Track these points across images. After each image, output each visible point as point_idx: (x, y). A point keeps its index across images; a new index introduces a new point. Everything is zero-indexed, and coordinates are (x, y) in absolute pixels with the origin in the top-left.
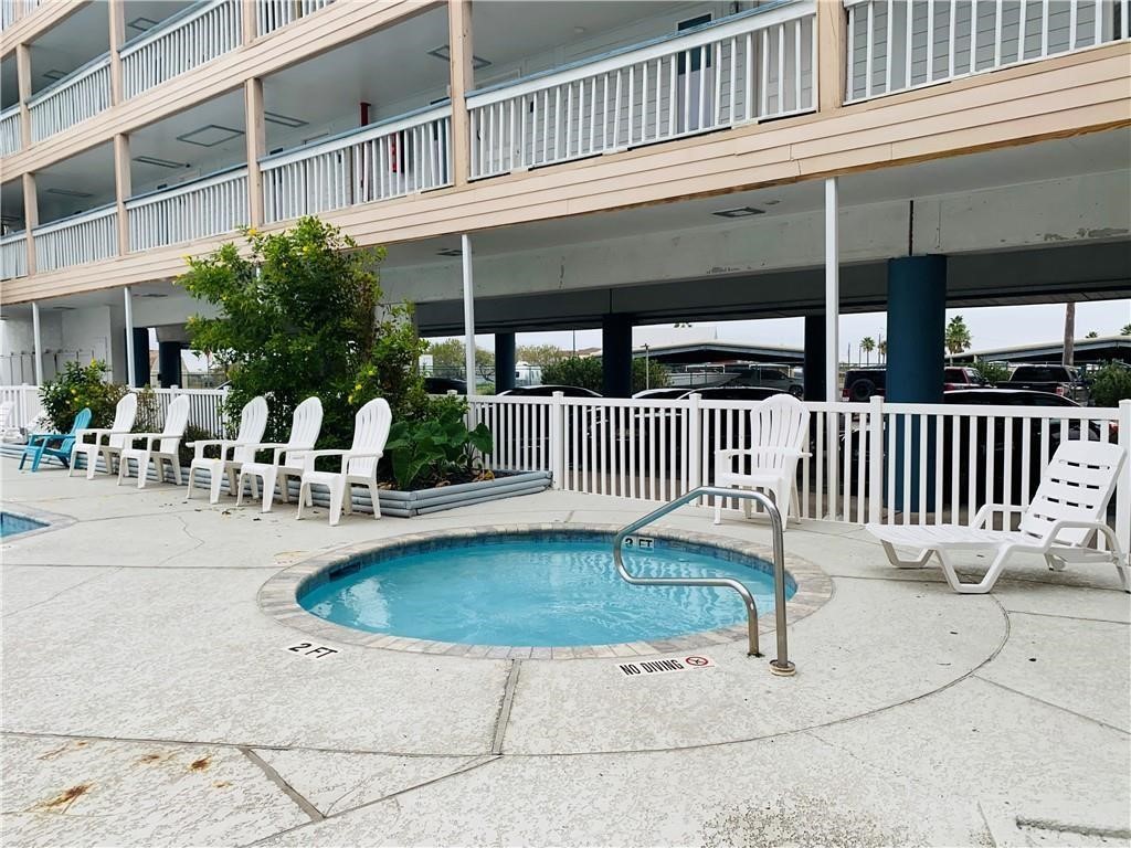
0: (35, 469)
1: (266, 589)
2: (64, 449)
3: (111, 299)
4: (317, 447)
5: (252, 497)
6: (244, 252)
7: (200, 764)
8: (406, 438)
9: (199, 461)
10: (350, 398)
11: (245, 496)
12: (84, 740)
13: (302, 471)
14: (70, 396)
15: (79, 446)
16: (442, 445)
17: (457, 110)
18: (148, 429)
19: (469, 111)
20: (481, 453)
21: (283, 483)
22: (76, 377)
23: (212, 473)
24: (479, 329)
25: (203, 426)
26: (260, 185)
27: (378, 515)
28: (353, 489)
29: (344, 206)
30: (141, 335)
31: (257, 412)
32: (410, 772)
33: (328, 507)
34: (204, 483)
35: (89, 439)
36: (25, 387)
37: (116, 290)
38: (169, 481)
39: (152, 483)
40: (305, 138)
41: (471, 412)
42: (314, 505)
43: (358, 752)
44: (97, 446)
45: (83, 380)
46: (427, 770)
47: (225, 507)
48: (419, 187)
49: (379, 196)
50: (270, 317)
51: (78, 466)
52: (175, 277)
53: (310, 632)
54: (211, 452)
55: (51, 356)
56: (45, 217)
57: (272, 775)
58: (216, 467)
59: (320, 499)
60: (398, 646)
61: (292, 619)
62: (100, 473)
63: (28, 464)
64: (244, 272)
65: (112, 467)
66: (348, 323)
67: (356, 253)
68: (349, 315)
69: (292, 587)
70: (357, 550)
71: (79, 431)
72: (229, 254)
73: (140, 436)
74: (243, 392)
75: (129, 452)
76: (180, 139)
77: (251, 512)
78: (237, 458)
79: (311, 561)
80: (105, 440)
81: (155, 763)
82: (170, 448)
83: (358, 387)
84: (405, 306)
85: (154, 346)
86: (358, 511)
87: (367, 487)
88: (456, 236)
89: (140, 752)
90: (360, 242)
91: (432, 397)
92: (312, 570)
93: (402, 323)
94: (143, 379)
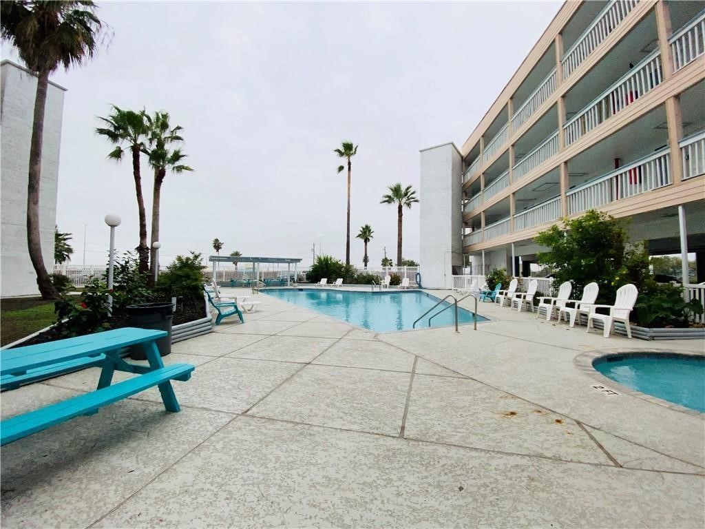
0: (484, 301)
1: (578, 358)
2: (492, 296)
3: (507, 248)
4: (596, 303)
5: (565, 320)
6: (561, 227)
7: (558, 421)
8: (645, 303)
9: (542, 304)
10: (613, 283)
11: (561, 319)
12: (513, 396)
13: (589, 313)
14: (494, 279)
15: (498, 295)
16: (668, 308)
17: (674, 149)
18: (520, 291)
19: (681, 148)
20: (692, 313)
21: (579, 316)
22: (496, 273)
23: (547, 309)
24: (690, 250)
25: (542, 291)
26: (566, 201)
27: (630, 336)
28: (616, 323)
29: (608, 203)
30: (517, 259)
31: (566, 288)
32: (668, 464)
33: (603, 330)
34: (543, 312)
35: (501, 293)
36: (480, 276)
37: (509, 244)
38: (529, 310)
39: (523, 310)
40: (586, 179)
41: (686, 292)
42: (595, 327)
43: (636, 444)
44: (522, 299)
45: (498, 274)
46: (679, 467)
47: (553, 323)
48: (651, 188)
49: (627, 196)
50: (572, 251)
51: (497, 302)
52: (532, 238)
53: (603, 383)
54: (547, 301)
55: (487, 266)
56: (487, 224)
57: (592, 438)
58: (549, 307)
59: (598, 326)
60: (652, 401)
61: (593, 374)
62: (504, 305)
63: (482, 300)
64: (560, 234)
65: (509, 303)
66: (611, 251)
67: (614, 222)
68: (612, 248)
69: (590, 361)
70: (621, 351)
71: (498, 290)
72: (555, 229)
73: (519, 294)
74: (560, 278)
75: (515, 299)
76: (533, 190)
77: (564, 326)
78: (557, 305)
79: (598, 352)
80: (506, 294)
81: (540, 414)
82: (530, 298)
83: (618, 278)
84: (642, 242)
85: (521, 262)
86: (618, 332)
87: (623, 323)
88: (676, 207)
89: (534, 408)
90: (616, 217)
91: (660, 284)
92: (599, 356)
93: (640, 250)
94: (517, 274)
